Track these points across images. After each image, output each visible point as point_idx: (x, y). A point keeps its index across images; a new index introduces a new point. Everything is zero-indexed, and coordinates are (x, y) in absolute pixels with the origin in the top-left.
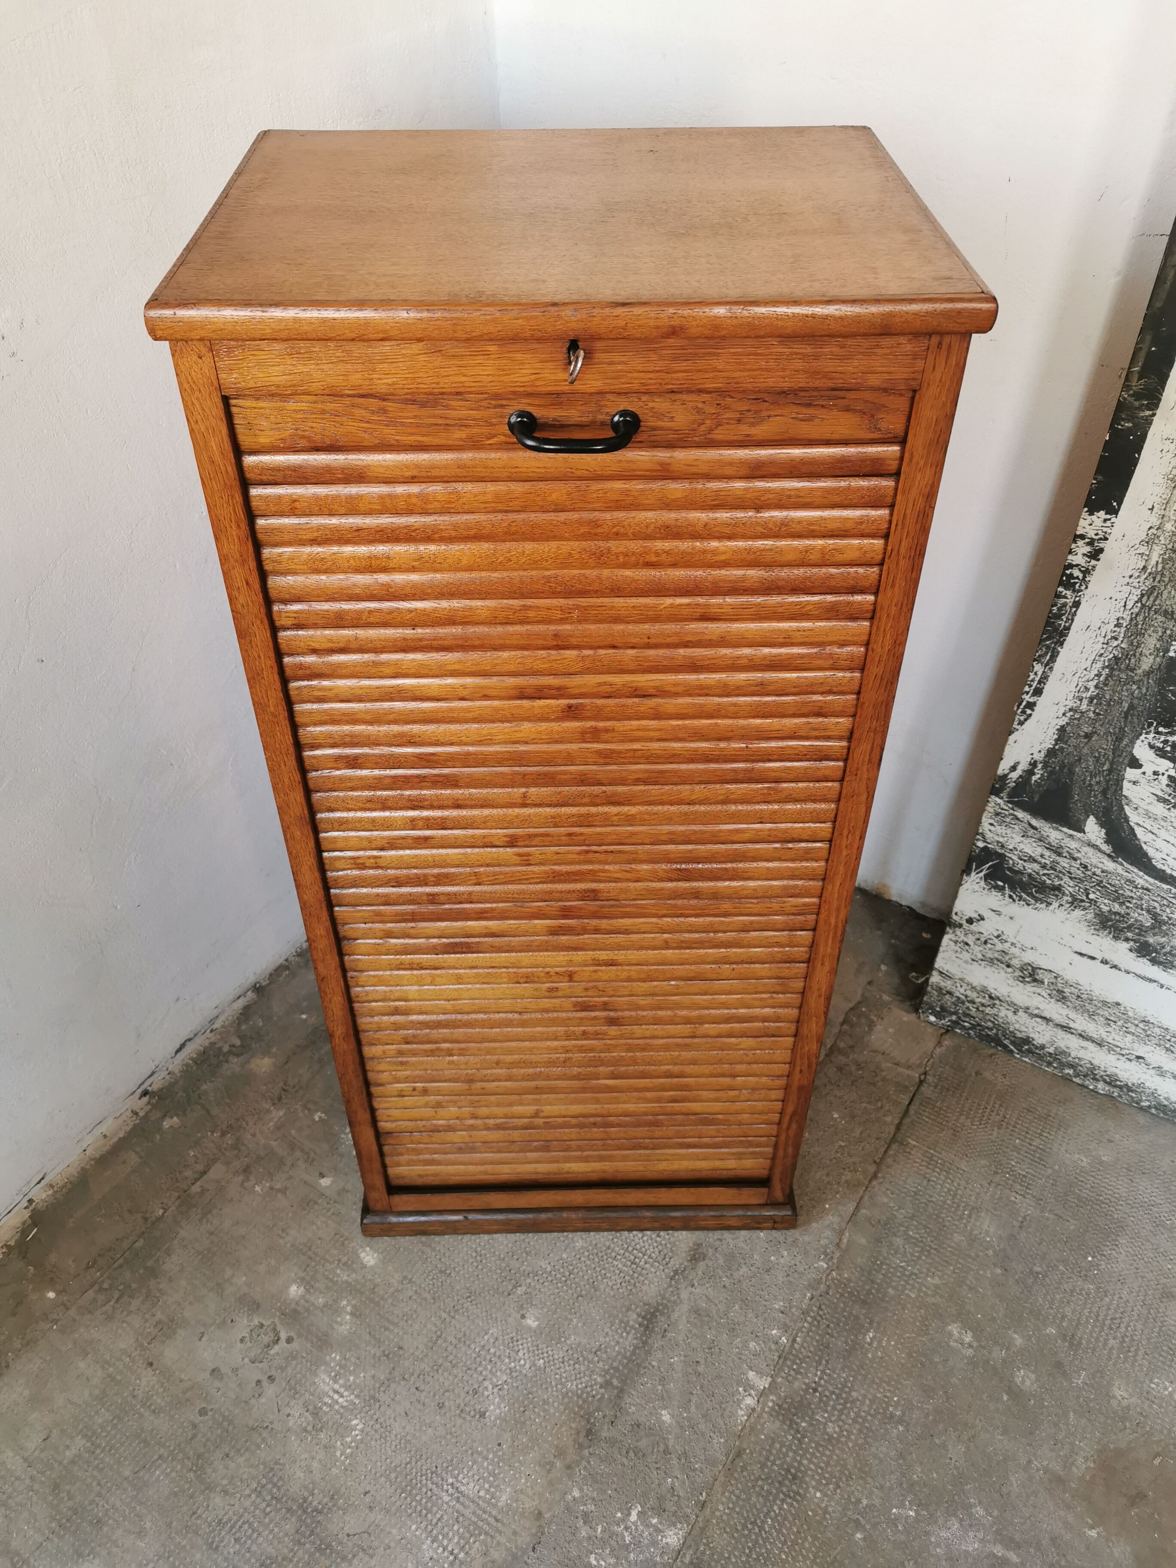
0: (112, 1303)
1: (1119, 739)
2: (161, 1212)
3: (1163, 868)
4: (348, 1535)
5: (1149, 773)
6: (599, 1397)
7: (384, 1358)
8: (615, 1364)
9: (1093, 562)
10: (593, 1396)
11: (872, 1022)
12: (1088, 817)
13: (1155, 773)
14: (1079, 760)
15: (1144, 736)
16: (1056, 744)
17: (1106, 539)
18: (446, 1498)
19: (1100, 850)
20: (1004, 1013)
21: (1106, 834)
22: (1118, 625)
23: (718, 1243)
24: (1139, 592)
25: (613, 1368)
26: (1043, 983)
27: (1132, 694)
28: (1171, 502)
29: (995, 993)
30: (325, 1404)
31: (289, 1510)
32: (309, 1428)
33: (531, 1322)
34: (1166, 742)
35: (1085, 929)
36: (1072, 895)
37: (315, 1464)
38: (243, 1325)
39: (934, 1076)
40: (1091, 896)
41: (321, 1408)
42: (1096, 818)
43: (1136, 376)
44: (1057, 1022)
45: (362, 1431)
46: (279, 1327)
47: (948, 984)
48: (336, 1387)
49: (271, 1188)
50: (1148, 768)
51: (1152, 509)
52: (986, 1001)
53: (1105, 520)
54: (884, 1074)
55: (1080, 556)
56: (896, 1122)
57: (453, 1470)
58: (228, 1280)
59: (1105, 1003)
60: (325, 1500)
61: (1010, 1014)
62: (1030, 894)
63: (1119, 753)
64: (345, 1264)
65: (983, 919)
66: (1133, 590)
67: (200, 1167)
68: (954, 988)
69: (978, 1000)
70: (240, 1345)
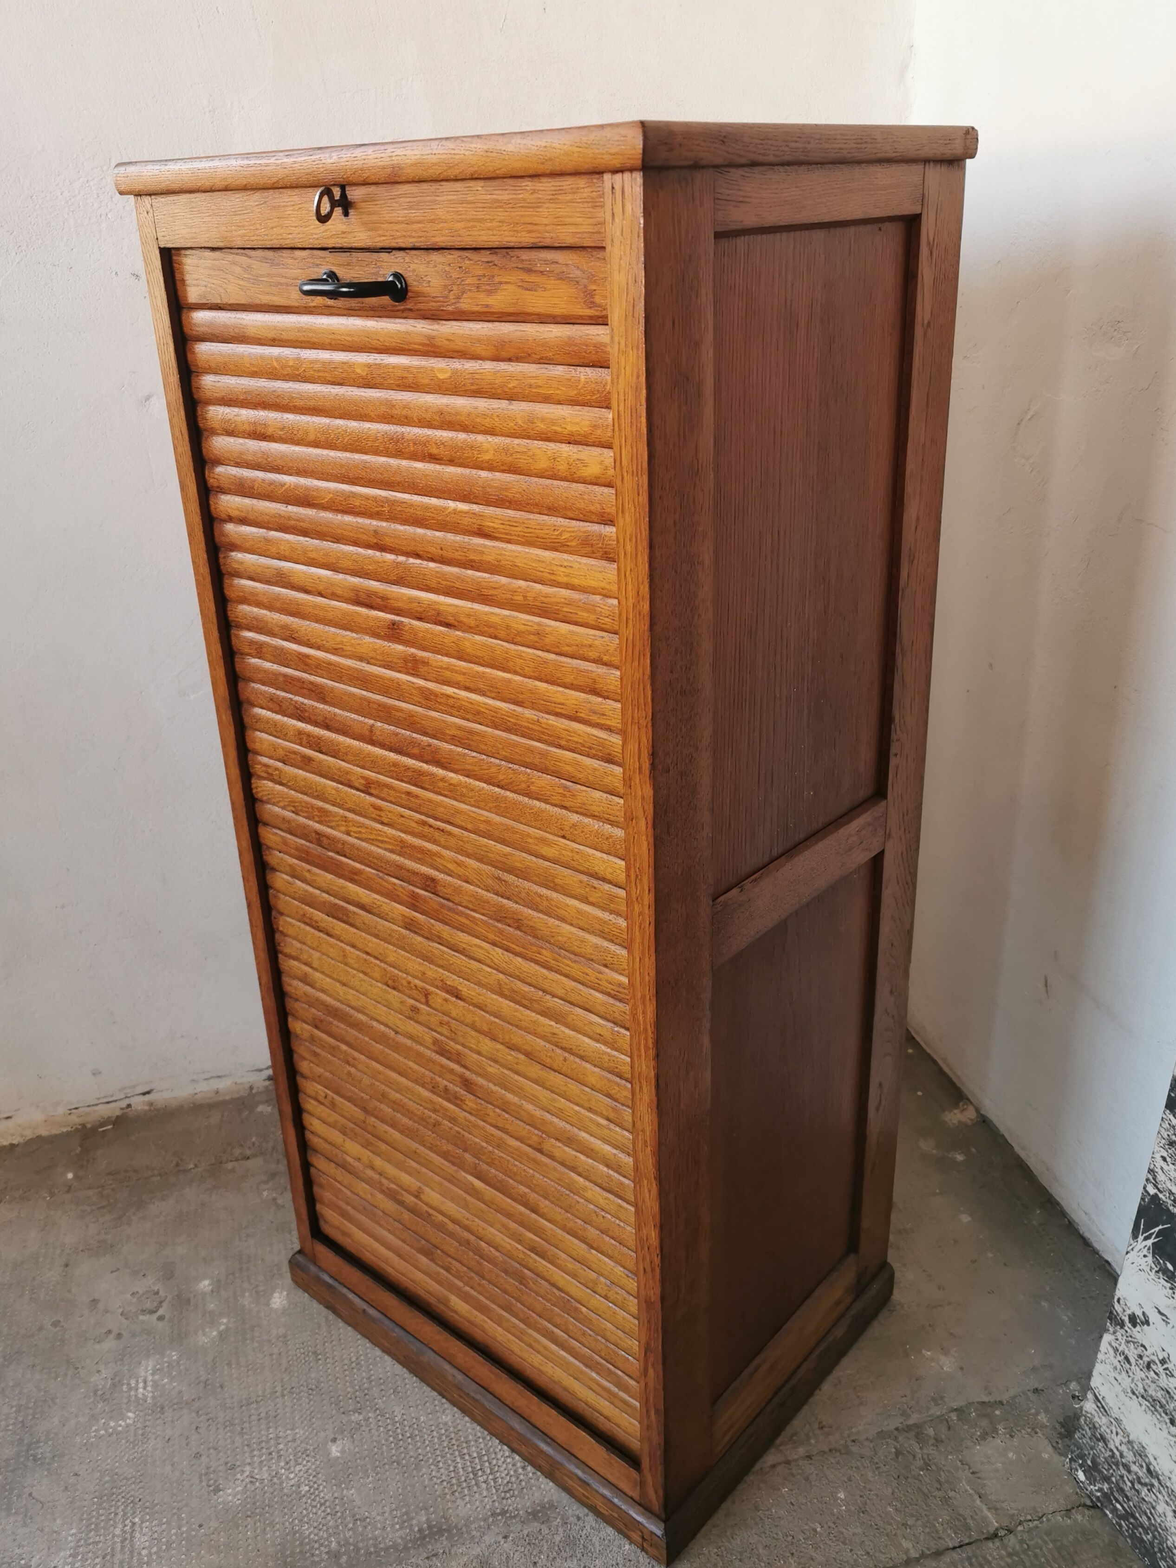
0: (94, 1207)
2: (192, 1166)
4: (30, 1495)
6: (316, 1559)
7: (202, 1385)
8: (361, 1545)
10: (313, 1555)
11: (995, 1430)
18: (118, 1531)
20: (1163, 1509)
23: (573, 1519)
25: (355, 1545)
30: (129, 1384)
31: (21, 1440)
32: (99, 1393)
33: (335, 1450)
37: (72, 1423)
38: (147, 1283)
39: (1022, 1542)
41: (122, 1385)
45: (128, 1426)
46: (165, 1304)
47: (1102, 1423)
48: (150, 1378)
49: (274, 1199)
52: (1143, 1474)
54: (951, 1494)
56: (914, 1554)
57: (148, 1514)
58: (175, 1244)
60: (48, 1454)
64: (258, 1292)
65: (1147, 1323)
67: (248, 1153)
68: (1109, 1432)
69: (1134, 1468)
70: (128, 1296)
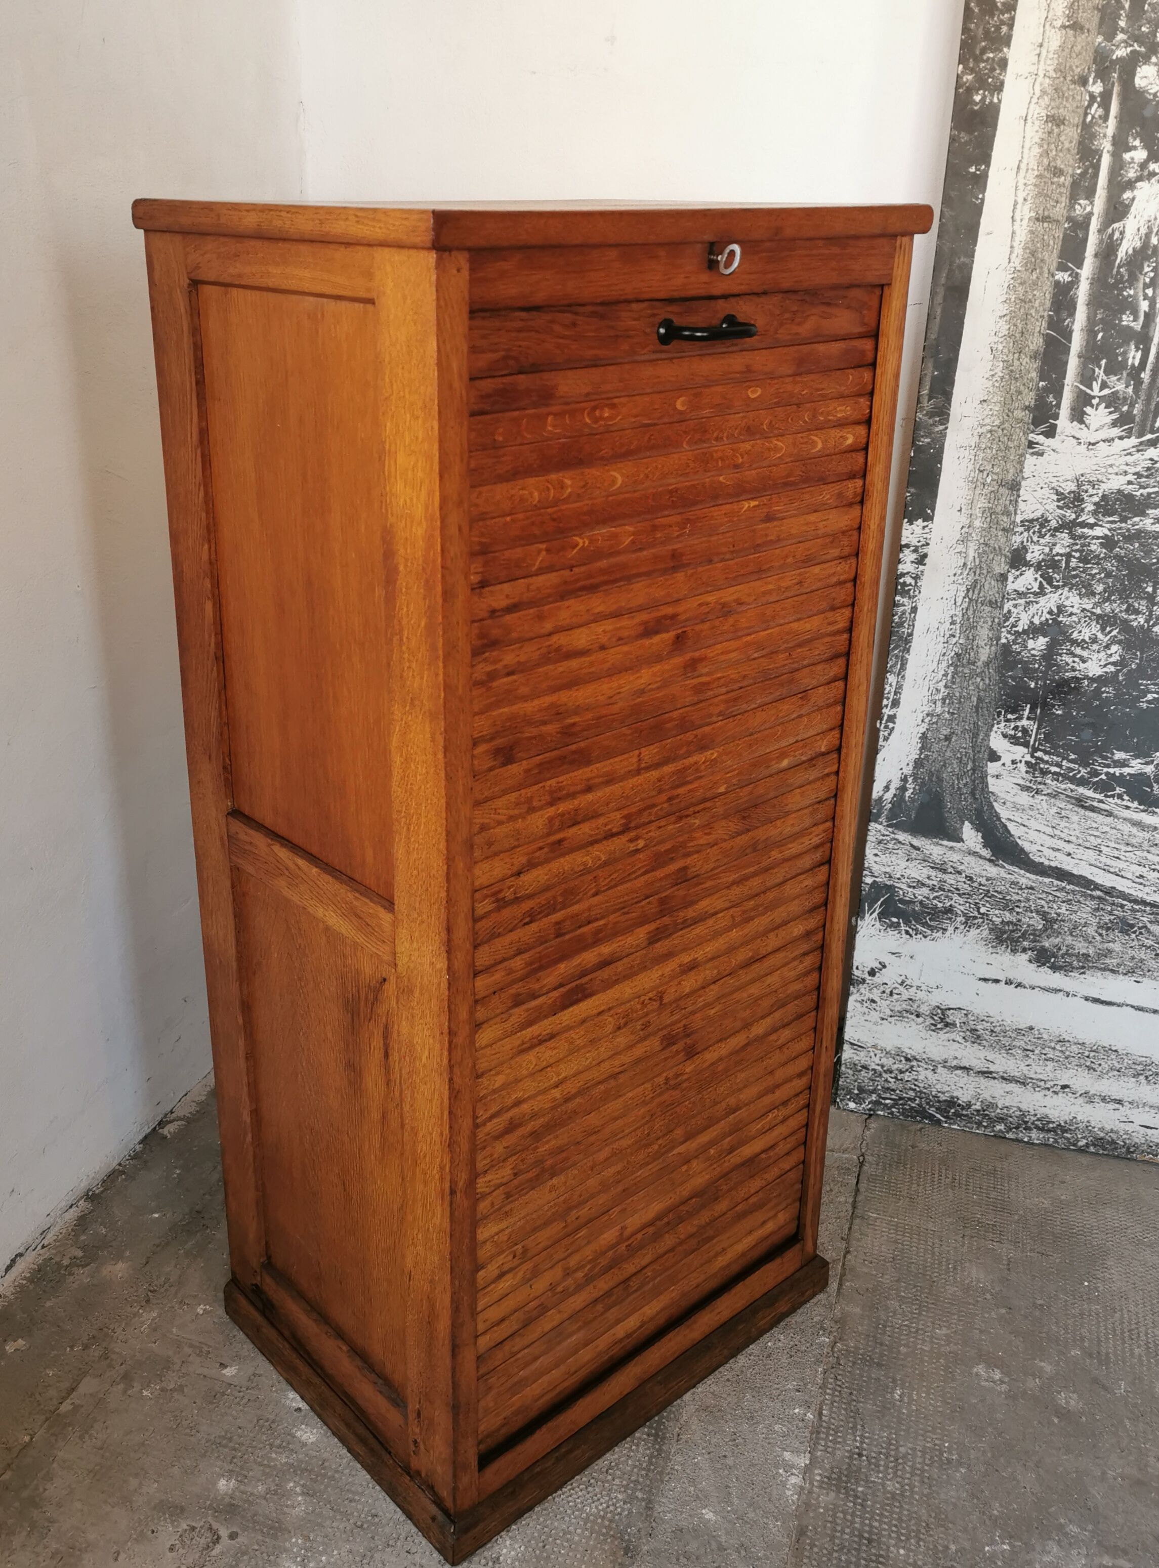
1: (975, 735)
2: (27, 1439)
3: (1041, 860)
5: (1008, 763)
6: (626, 1513)
9: (921, 568)
10: (620, 1514)
12: (963, 823)
13: (1014, 762)
14: (944, 765)
15: (996, 726)
16: (921, 753)
17: (928, 544)
19: (981, 857)
20: (924, 1075)
21: (983, 838)
22: (953, 623)
24: (964, 589)
26: (954, 1025)
27: (978, 687)
28: (975, 501)
29: (910, 1053)
34: (1015, 729)
35: (984, 949)
36: (965, 915)
38: (168, 1533)
39: (873, 1155)
40: (983, 910)
42: (971, 823)
43: (926, 398)
44: (977, 1069)
46: (215, 1526)
47: (861, 1057)
50: (1006, 758)
51: (960, 510)
52: (903, 1066)
53: (924, 527)
55: (909, 564)
56: (851, 1201)
58: (135, 1490)
59: (1018, 1031)
61: (929, 1074)
62: (925, 925)
63: (977, 749)
64: (279, 1447)
65: (884, 967)
66: (960, 587)
67: (66, 1385)
68: (868, 1059)
69: (895, 1067)
70: (169, 1555)
